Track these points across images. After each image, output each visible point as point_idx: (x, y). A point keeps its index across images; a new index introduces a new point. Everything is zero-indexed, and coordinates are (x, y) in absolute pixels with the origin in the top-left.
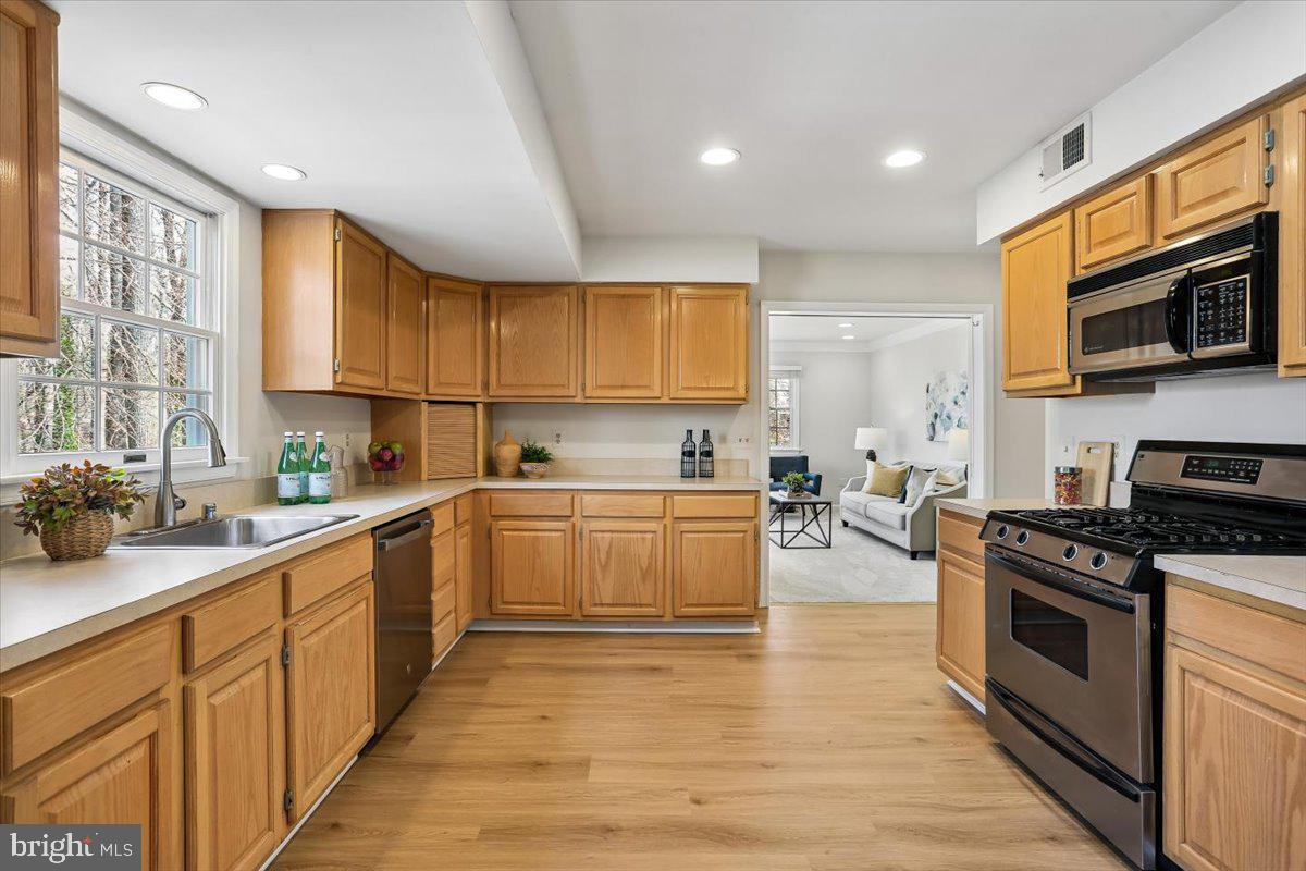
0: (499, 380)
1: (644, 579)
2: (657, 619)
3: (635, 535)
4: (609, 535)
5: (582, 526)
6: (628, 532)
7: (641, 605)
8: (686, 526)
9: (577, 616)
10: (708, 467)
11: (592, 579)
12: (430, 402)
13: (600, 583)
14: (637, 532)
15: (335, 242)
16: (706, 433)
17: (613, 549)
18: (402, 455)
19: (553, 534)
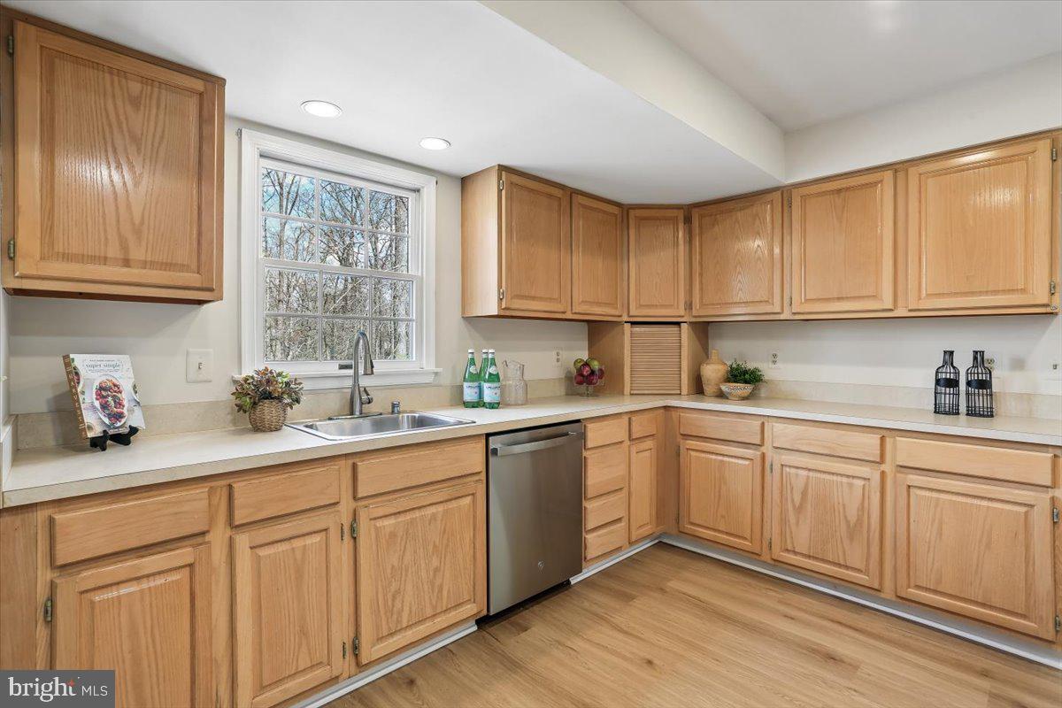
0: (701, 298)
1: (851, 538)
2: (873, 592)
3: (839, 479)
4: (804, 473)
5: (772, 457)
6: (829, 473)
7: (847, 567)
8: (914, 479)
9: (766, 557)
10: (980, 402)
11: (784, 521)
12: (633, 323)
13: (794, 528)
14: (842, 475)
15: (500, 191)
16: (978, 357)
17: (810, 490)
18: (601, 370)
19: (740, 462)
